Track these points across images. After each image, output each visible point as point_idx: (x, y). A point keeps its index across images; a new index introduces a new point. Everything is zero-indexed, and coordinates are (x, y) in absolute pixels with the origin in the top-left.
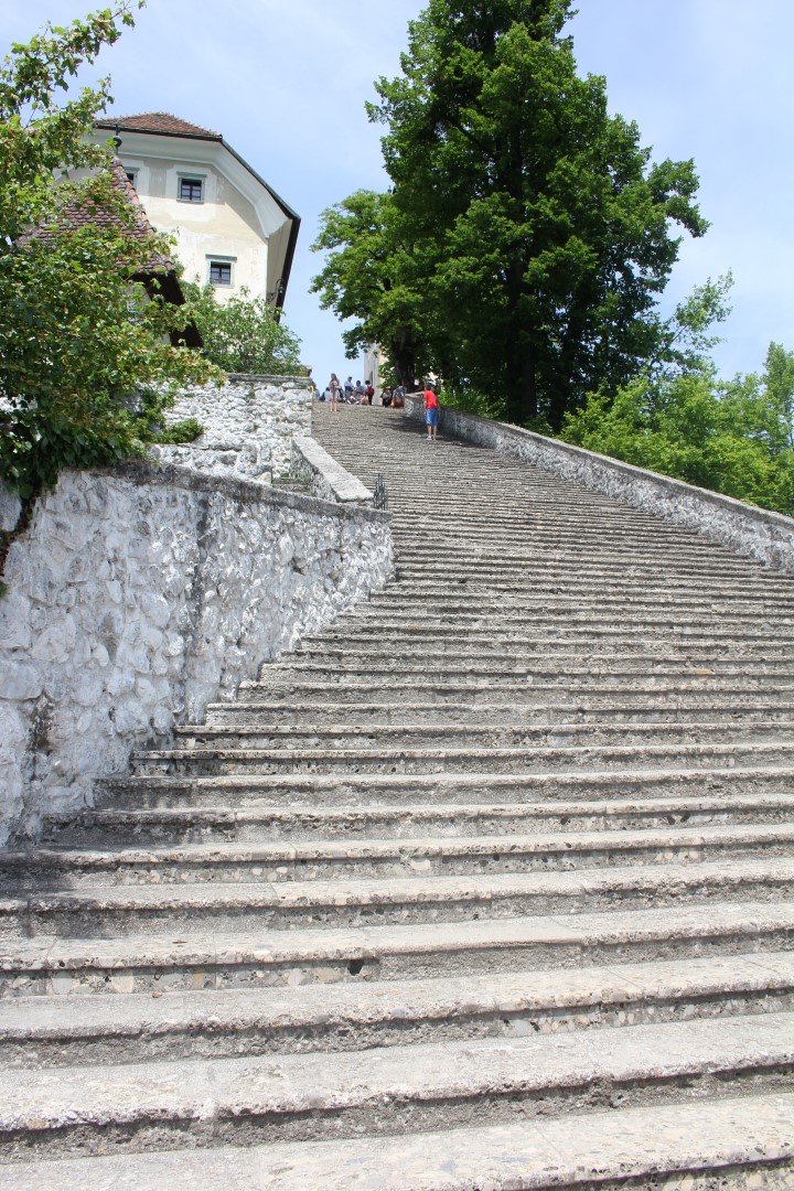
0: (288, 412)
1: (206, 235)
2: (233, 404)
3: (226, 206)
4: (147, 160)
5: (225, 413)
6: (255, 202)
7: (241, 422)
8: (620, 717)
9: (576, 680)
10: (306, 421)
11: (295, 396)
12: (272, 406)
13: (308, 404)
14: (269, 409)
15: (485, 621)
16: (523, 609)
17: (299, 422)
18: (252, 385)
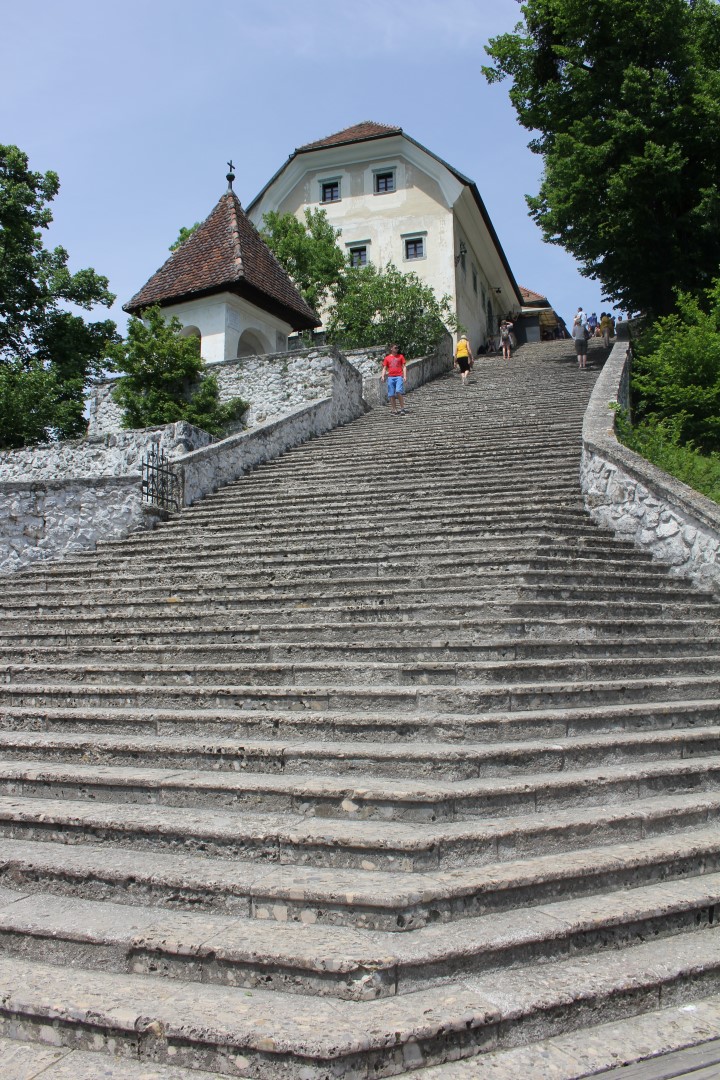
0: (313, 378)
1: (400, 219)
2: (271, 380)
3: (415, 188)
4: (348, 168)
5: (265, 388)
6: (437, 177)
7: (277, 393)
8: (24, 641)
9: (73, 611)
10: (327, 384)
11: (318, 364)
12: (300, 375)
13: (328, 369)
14: (299, 379)
15: (130, 561)
16: (184, 548)
17: (322, 386)
18: (285, 361)
